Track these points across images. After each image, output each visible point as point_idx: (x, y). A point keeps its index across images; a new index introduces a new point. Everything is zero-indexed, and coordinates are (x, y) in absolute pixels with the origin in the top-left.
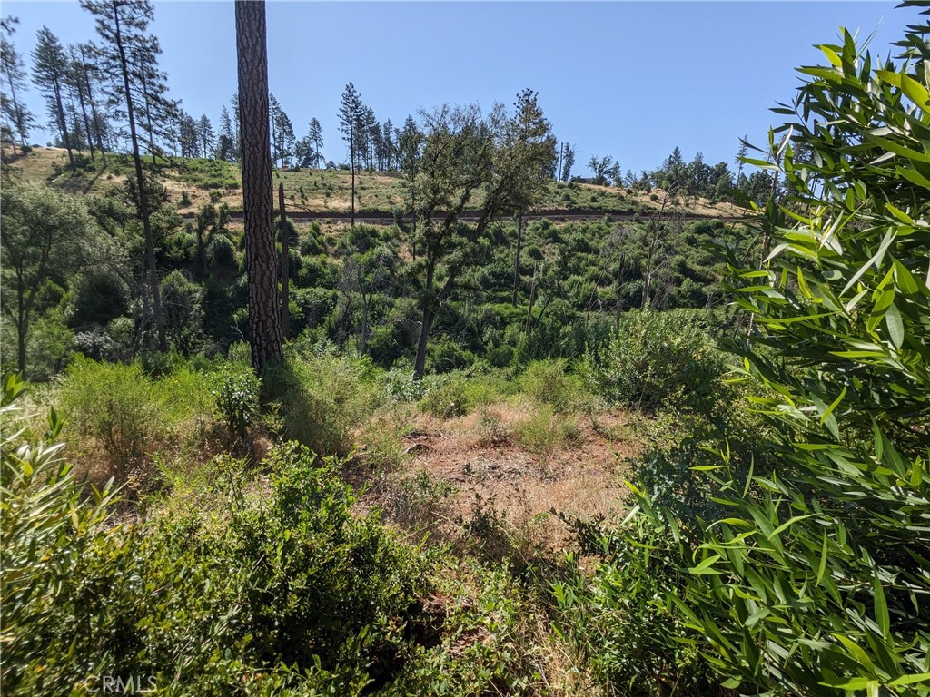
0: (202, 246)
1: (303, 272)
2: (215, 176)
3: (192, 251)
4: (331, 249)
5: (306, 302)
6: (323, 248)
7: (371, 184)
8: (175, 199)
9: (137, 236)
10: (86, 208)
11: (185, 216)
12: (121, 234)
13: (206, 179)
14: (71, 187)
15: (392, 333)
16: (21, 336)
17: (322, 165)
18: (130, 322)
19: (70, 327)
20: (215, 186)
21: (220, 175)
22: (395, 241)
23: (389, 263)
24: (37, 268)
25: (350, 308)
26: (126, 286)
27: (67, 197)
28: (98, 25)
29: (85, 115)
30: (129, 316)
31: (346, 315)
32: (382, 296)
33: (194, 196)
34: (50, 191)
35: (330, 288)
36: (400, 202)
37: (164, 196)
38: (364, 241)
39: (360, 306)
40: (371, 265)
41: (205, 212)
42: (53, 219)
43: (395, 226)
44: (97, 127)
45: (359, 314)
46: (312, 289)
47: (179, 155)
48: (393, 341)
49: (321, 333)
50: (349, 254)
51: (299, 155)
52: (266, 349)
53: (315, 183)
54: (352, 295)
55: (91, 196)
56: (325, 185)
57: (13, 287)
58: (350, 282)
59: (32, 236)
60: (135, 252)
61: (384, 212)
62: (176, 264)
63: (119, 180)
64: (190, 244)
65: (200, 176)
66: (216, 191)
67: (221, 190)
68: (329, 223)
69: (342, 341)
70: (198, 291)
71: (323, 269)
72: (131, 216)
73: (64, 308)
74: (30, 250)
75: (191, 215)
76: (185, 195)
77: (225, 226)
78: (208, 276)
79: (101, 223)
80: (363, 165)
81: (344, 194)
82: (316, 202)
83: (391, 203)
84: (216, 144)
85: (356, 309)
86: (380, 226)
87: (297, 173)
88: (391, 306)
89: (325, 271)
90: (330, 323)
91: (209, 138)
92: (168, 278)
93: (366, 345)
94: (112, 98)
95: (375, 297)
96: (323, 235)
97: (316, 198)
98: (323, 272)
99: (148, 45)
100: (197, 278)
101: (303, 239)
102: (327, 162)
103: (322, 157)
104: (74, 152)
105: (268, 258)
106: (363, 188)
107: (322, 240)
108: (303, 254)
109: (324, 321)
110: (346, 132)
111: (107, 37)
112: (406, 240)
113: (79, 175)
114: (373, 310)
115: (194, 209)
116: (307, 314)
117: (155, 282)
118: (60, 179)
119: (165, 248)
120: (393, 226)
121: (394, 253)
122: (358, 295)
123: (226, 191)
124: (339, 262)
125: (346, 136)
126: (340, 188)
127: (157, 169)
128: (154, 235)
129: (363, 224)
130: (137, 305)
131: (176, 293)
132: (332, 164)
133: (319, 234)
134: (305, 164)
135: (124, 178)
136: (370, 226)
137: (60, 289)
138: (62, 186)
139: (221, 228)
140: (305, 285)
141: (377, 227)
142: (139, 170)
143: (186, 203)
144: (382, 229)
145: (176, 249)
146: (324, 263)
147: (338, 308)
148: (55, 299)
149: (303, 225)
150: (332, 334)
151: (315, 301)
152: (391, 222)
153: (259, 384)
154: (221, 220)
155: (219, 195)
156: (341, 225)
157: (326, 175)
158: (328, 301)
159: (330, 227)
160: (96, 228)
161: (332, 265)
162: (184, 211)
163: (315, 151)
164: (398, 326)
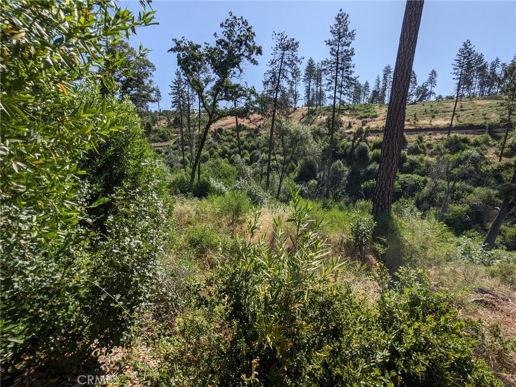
0: (353, 148)
1: (406, 164)
2: (366, 112)
3: (348, 150)
4: (428, 151)
5: (405, 183)
6: (423, 150)
7: (470, 107)
8: (345, 125)
9: (326, 143)
10: (311, 131)
11: (348, 133)
12: (320, 142)
13: (361, 114)
14: (306, 123)
15: (467, 211)
16: (280, 183)
17: (433, 98)
18: (316, 182)
19: (295, 182)
20: (366, 117)
21: (369, 111)
22: (484, 146)
23: (475, 161)
24: (290, 156)
25: (435, 189)
26: (317, 166)
27: (305, 127)
28: (331, 50)
29: (317, 92)
30: (316, 179)
31: (431, 194)
32: (464, 184)
33: (354, 123)
34: (300, 125)
35: (422, 176)
36: (495, 118)
37: (341, 124)
38: (455, 146)
39: (443, 189)
40: (459, 162)
41: (358, 131)
42: (299, 137)
43: (486, 135)
44: (320, 95)
45: (441, 195)
46: (410, 175)
47: (351, 103)
48: (466, 217)
49: (411, 202)
50: (441, 155)
51: (417, 94)
52: (381, 207)
53: (426, 110)
54: (439, 181)
55: (313, 126)
56: (432, 111)
57: (281, 164)
58: (438, 173)
59: (291, 144)
60: (324, 150)
61: (477, 126)
62: (340, 157)
63: (324, 118)
64: (348, 147)
65: (359, 113)
66: (365, 120)
67: (367, 119)
68: (430, 134)
69: (425, 210)
70: (347, 170)
71: (420, 163)
72: (326, 134)
73: (295, 173)
74: (289, 149)
75: (351, 133)
76: (350, 123)
77: (367, 138)
78: (353, 163)
79: (314, 138)
80: (466, 94)
81: (446, 115)
82: (424, 122)
83: (486, 119)
84: (370, 95)
85: (440, 191)
86: (472, 136)
87: (414, 106)
88: (470, 192)
89: (422, 165)
90: (418, 197)
91: (367, 93)
92: (335, 163)
93: (443, 216)
94: (330, 81)
95: (457, 184)
96: (425, 142)
97: (424, 119)
98: (420, 166)
99: (349, 53)
100: (348, 164)
101: (411, 145)
102: (437, 96)
103: (434, 93)
104: (310, 108)
105: (394, 156)
106: (463, 110)
107: (423, 145)
108: (409, 154)
109: (414, 195)
110: (457, 74)
111: (333, 55)
112: (494, 145)
113: (310, 117)
114: (453, 193)
115: (353, 130)
116: (403, 190)
117: (330, 165)
118: (303, 120)
119: (337, 149)
120: (484, 135)
121: (481, 154)
122: (443, 182)
123: (370, 120)
124: (433, 160)
125: (456, 77)
126: (444, 112)
127: (341, 112)
128: (333, 142)
129: (458, 134)
130: (320, 175)
131: (337, 171)
132: (440, 97)
133: (422, 142)
134: (421, 100)
135: (326, 117)
136: (463, 136)
137: (295, 165)
138: (303, 123)
139: (364, 139)
140: (406, 173)
141: (469, 136)
142: (334, 112)
143: (350, 127)
144: (472, 138)
145: (341, 150)
146: (422, 160)
147: (426, 189)
148: (292, 169)
149: (412, 136)
150: (418, 204)
151: (411, 182)
152: (483, 132)
153: (375, 225)
154: (365, 135)
155: (367, 122)
156: (439, 136)
157: (434, 104)
158: (420, 184)
159: (430, 137)
160: (312, 140)
161: (427, 161)
162: (348, 131)
163: (430, 90)
164: (473, 207)
